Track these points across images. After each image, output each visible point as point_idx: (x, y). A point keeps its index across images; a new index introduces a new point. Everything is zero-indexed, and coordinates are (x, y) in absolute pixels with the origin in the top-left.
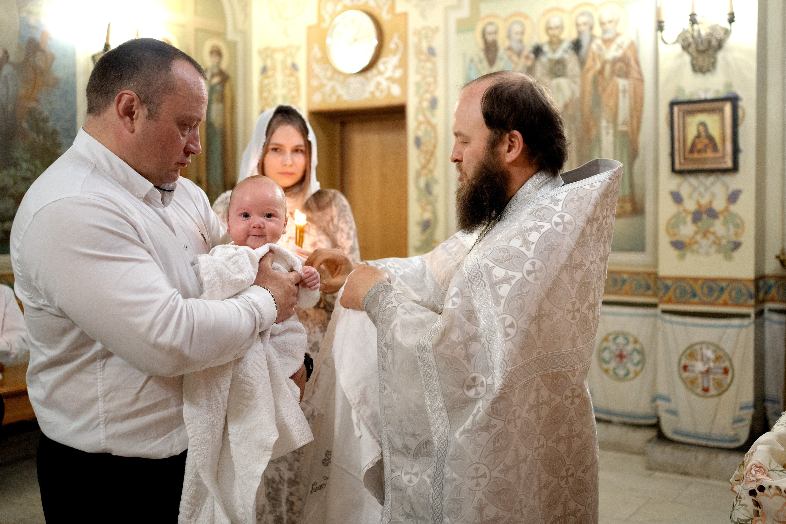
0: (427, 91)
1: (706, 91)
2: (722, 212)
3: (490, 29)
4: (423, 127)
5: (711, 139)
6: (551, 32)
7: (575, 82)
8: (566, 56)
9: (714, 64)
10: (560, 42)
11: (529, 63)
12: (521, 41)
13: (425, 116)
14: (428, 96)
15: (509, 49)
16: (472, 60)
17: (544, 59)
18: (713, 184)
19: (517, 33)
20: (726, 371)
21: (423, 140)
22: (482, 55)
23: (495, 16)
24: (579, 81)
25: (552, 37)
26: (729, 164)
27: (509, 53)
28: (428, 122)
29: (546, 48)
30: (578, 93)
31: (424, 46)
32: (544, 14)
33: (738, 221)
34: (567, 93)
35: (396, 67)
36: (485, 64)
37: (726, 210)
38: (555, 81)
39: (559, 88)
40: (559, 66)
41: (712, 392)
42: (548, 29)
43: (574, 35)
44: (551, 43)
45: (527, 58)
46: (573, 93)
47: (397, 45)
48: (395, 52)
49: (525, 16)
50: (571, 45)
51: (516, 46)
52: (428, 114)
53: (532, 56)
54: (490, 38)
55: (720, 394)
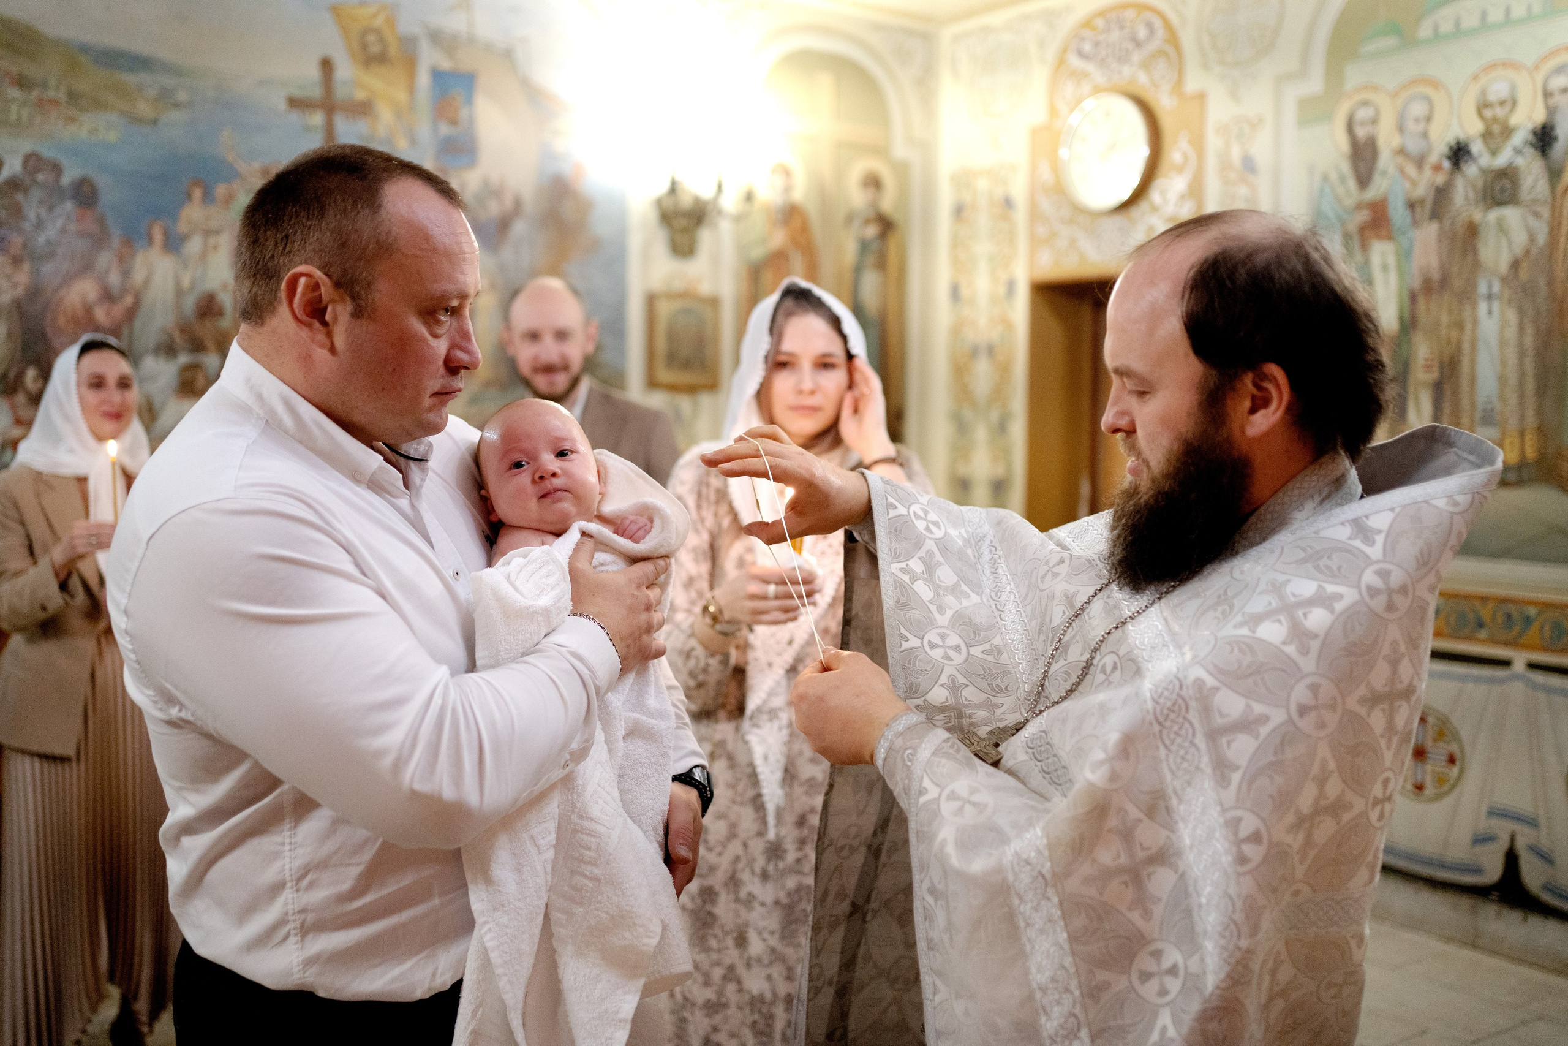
3: (1363, 114)
6: (1488, 113)
7: (1537, 215)
8: (1520, 161)
10: (1508, 131)
11: (1440, 179)
12: (1425, 135)
15: (1401, 152)
16: (1325, 178)
17: (1471, 170)
19: (1417, 120)
22: (1346, 167)
23: (1375, 88)
24: (1546, 212)
25: (1489, 123)
27: (1400, 160)
29: (1476, 147)
30: (1542, 238)
31: (1236, 153)
32: (1476, 78)
34: (1520, 238)
35: (1182, 197)
36: (1352, 184)
38: (1493, 215)
39: (1501, 227)
40: (1505, 183)
42: (1483, 106)
43: (1539, 117)
44: (1487, 135)
45: (1437, 168)
46: (1532, 239)
47: (1185, 156)
48: (1180, 169)
49: (1435, 84)
50: (1531, 138)
51: (1414, 146)
53: (1447, 164)
54: (1361, 133)
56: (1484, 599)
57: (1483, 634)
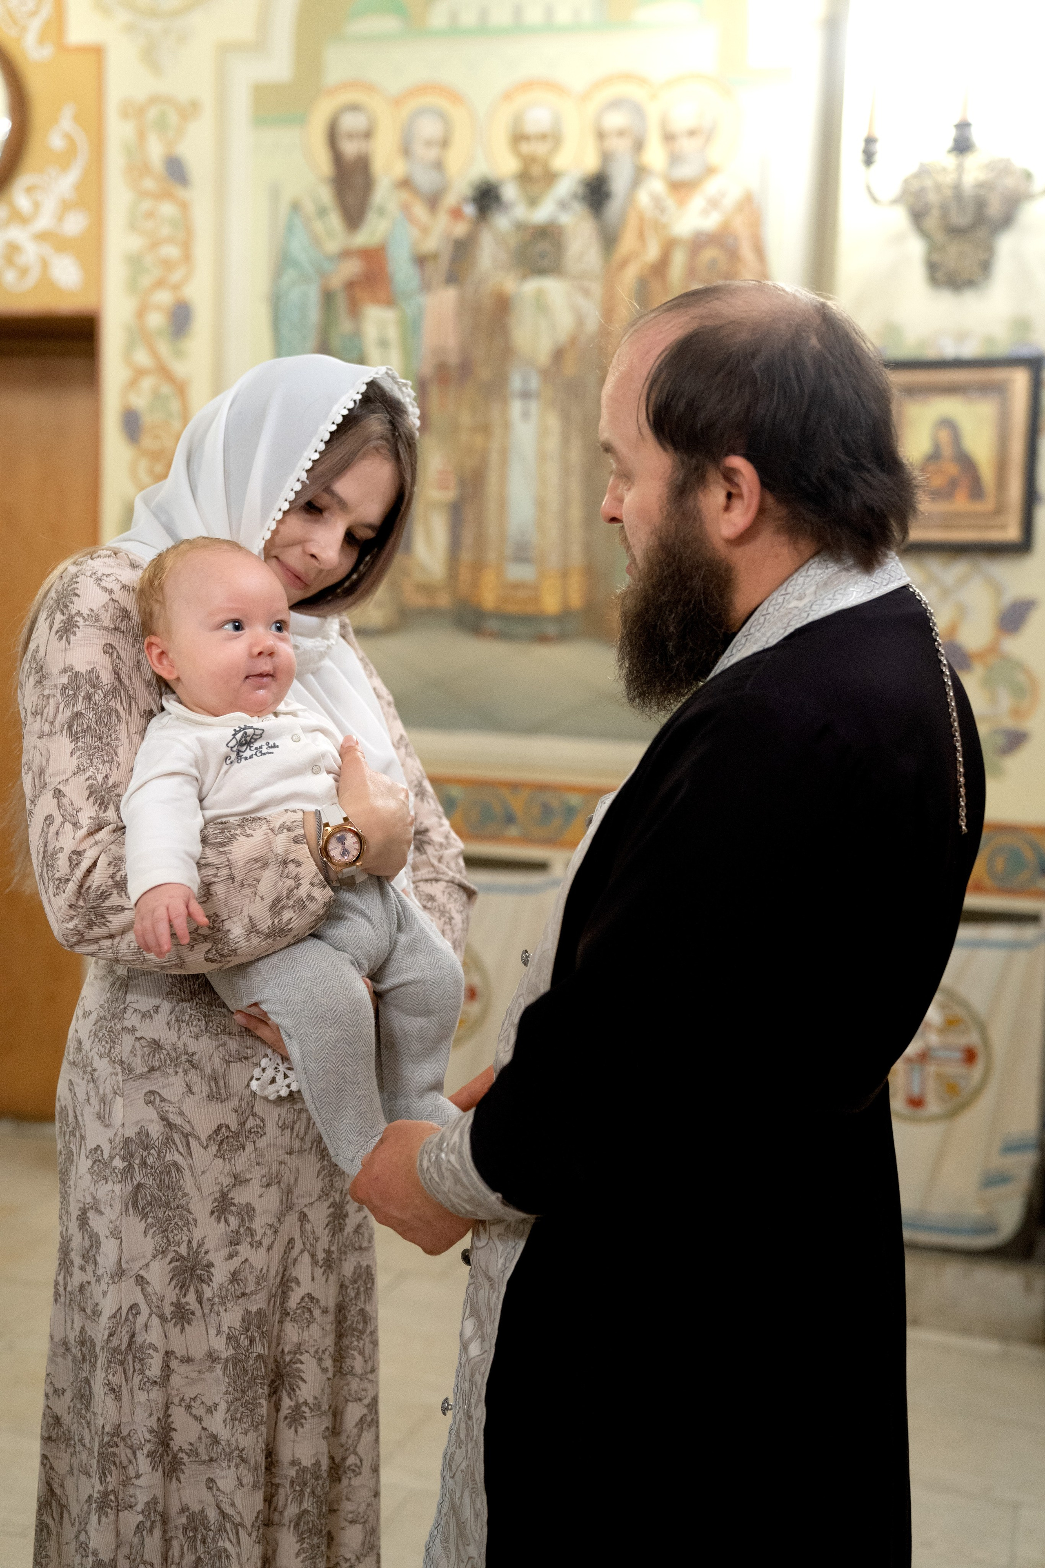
0: (160, 284)
1: (961, 336)
2: (981, 655)
3: (351, 122)
4: (147, 384)
5: (967, 463)
6: (525, 148)
7: (586, 292)
8: (566, 219)
9: (986, 267)
10: (551, 177)
11: (460, 229)
12: (439, 165)
13: (154, 353)
14: (164, 297)
15: (405, 184)
16: (296, 207)
17: (502, 222)
18: (962, 581)
19: (429, 143)
20: (970, 1056)
21: (148, 419)
22: (326, 195)
23: (369, 87)
24: (596, 288)
25: (528, 161)
26: (1012, 533)
27: (405, 195)
28: (164, 372)
29: (510, 192)
30: (593, 322)
31: (156, 151)
32: (508, 96)
33: (1021, 678)
34: (565, 321)
35: (66, 207)
36: (335, 220)
37: (993, 649)
38: (531, 286)
39: (541, 305)
40: (544, 246)
41: (933, 1107)
42: (518, 138)
43: (590, 164)
44: (524, 178)
45: (456, 213)
46: (580, 322)
47: (71, 141)
48: (65, 160)
49: (455, 97)
50: (580, 191)
51: (425, 179)
52: (164, 348)
53: (470, 210)
54: (350, 149)
55: (952, 1114)
56: (515, 786)
57: (513, 831)
